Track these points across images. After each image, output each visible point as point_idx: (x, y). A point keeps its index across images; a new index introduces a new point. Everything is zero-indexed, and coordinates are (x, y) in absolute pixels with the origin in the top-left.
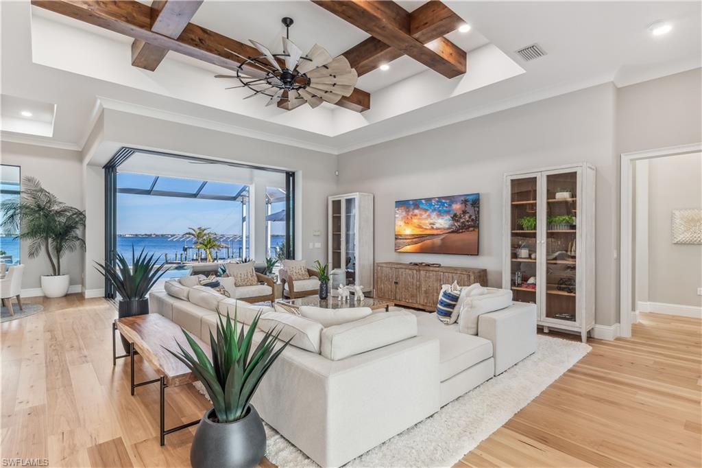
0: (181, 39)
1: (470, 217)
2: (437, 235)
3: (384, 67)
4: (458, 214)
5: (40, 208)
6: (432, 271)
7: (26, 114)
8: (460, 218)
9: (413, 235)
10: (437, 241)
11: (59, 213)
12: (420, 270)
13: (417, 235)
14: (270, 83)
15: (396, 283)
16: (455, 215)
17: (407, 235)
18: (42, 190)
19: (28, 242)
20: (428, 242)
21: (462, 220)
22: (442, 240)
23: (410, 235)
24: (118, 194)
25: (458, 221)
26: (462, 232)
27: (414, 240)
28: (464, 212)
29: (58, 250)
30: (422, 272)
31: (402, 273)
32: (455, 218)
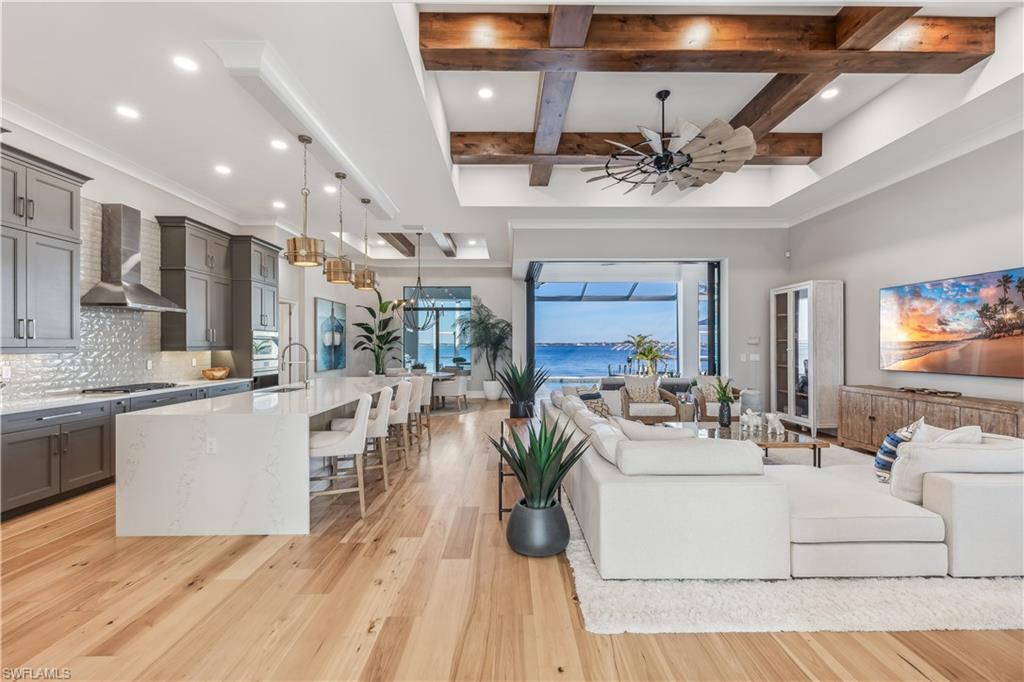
0: (560, 152)
2: (953, 342)
3: (829, 93)
4: (991, 305)
5: (482, 322)
6: (939, 403)
7: (472, 242)
8: (996, 311)
9: (911, 343)
10: (953, 353)
11: (494, 326)
12: (914, 401)
13: (917, 343)
14: (645, 172)
15: (872, 418)
16: (986, 308)
18: (482, 306)
19: (475, 350)
20: (936, 355)
21: (998, 317)
22: (961, 351)
24: (536, 303)
25: (990, 318)
26: (999, 337)
27: (912, 351)
28: (1004, 302)
29: (495, 357)
30: (918, 404)
31: (883, 403)
32: (985, 312)
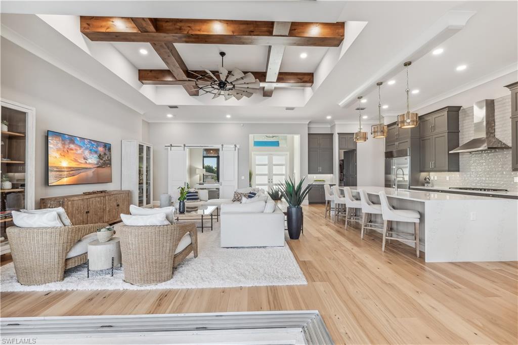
1: (108, 157)
4: (102, 155)
8: (103, 157)
9: (70, 168)
10: (90, 173)
13: (73, 168)
16: (100, 155)
17: (64, 168)
20: (83, 174)
21: (104, 159)
22: (93, 172)
23: (67, 168)
25: (102, 160)
26: (104, 167)
27: (71, 172)
28: (105, 154)
32: (100, 157)
